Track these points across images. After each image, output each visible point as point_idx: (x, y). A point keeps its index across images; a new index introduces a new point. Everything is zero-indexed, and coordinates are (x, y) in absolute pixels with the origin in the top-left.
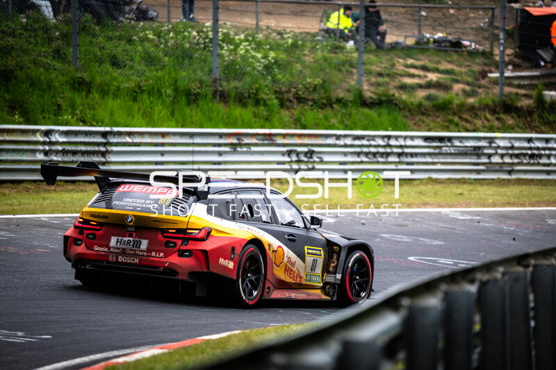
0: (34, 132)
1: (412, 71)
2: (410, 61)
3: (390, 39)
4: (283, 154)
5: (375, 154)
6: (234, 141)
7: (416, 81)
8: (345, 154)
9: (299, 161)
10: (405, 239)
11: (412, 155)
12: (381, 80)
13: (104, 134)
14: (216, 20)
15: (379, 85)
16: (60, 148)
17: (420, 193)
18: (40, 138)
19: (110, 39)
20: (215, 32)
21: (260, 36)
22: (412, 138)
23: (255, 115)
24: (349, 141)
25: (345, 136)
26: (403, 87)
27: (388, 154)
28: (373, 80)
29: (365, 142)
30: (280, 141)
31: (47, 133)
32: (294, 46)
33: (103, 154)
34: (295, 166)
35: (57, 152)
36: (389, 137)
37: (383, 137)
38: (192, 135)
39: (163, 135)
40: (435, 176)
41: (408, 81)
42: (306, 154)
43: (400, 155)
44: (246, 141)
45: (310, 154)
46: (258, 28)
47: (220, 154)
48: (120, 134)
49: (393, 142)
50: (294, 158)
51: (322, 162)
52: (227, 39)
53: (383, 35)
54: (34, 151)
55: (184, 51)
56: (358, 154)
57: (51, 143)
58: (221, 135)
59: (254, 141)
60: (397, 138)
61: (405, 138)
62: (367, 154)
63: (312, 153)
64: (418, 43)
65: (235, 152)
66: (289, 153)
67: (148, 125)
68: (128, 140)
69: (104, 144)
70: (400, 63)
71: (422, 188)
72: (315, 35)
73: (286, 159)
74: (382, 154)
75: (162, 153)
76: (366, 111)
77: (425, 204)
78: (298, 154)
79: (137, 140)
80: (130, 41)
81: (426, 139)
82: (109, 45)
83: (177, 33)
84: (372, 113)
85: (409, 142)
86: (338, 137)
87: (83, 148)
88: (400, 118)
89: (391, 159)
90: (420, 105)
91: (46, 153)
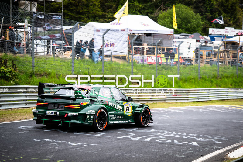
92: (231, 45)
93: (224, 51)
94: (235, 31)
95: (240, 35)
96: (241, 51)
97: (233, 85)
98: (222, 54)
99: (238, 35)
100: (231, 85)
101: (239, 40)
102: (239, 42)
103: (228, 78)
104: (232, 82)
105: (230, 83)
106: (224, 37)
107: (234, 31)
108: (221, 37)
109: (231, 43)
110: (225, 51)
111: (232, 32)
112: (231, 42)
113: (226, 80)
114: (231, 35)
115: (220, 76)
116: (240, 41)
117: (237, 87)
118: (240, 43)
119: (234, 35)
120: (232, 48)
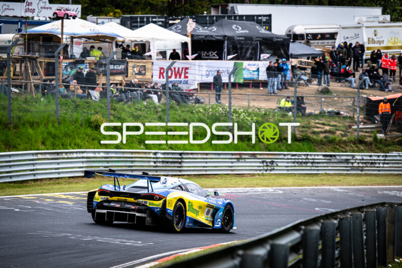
0: (149, 153)
1: (318, 125)
2: (317, 121)
3: (308, 111)
4: (260, 162)
5: (301, 163)
6: (239, 157)
7: (320, 130)
8: (288, 162)
9: (267, 166)
10: (314, 200)
11: (318, 163)
12: (304, 129)
13: (181, 154)
14: (230, 103)
15: (303, 131)
16: (161, 160)
17: (321, 180)
18: (152, 156)
19: (183, 112)
20: (230, 108)
21: (250, 110)
22: (318, 155)
23: (248, 145)
24: (289, 157)
25: (288, 155)
26: (314, 133)
27: (307, 163)
28: (300, 129)
29: (296, 157)
30: (259, 157)
31: (155, 154)
32: (265, 114)
33: (180, 163)
34: (266, 168)
35: (160, 162)
36: (308, 155)
37: (305, 155)
38: (219, 154)
39: (207, 154)
40: (328, 172)
41: (316, 130)
42: (270, 162)
43: (312, 163)
44: (244, 157)
45: (272, 162)
46: (249, 107)
47: (232, 162)
48: (187, 154)
49: (309, 157)
50: (265, 164)
51: (277, 166)
52: (235, 112)
53: (305, 109)
54: (149, 162)
55: (216, 117)
56: (294, 162)
57: (157, 158)
58: (232, 154)
59: (247, 157)
60: (311, 155)
61: (315, 155)
62: (297, 162)
63: (273, 162)
64: (320, 113)
65: (239, 162)
66: (263, 162)
67: (200, 150)
68: (191, 156)
69: (181, 158)
70: (313, 122)
71: (322, 177)
72: (274, 110)
73: (262, 165)
74: (304, 163)
75: (206, 162)
76: (297, 143)
77: (323, 185)
78: (267, 162)
79: (195, 156)
80: (192, 113)
81: (324, 156)
82: (183, 114)
83: (213, 109)
84: (300, 144)
85: (316, 157)
86: (285, 155)
87: (171, 160)
88: (313, 147)
89: (309, 165)
90: (321, 141)
91: (155, 162)
92: (41, 43)
93: (24, 58)
94: (51, 8)
95: (62, 18)
96: (65, 58)
97: (48, 143)
98: (18, 65)
99: (58, 18)
100: (43, 143)
101: (60, 31)
102: (60, 36)
103: (35, 125)
104: (45, 135)
105: (40, 139)
106: (22, 23)
107: (47, 8)
108: (16, 23)
109: (41, 37)
110: (27, 59)
111: (43, 10)
112: (41, 35)
113: (30, 131)
114: (42, 19)
115: (16, 120)
116: (62, 33)
117: (59, 149)
118: (64, 36)
119: (50, 18)
120: (43, 50)
